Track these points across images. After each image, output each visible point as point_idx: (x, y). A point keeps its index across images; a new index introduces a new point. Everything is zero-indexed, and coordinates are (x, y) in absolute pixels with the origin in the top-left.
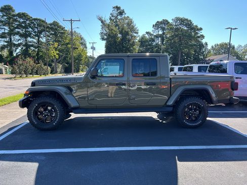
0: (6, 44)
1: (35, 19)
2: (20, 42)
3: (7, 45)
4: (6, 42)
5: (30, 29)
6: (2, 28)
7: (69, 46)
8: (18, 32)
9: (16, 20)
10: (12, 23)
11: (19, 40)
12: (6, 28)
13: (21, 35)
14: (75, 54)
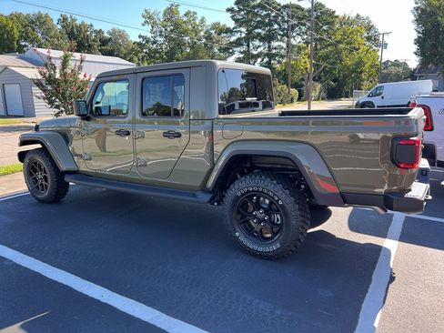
0: (242, 56)
1: (285, 7)
2: (259, 50)
3: (244, 58)
4: (241, 53)
5: (276, 26)
6: (237, 32)
7: (341, 46)
8: (259, 34)
9: (256, 15)
10: (251, 20)
11: (259, 46)
12: (243, 30)
13: (262, 39)
14: (349, 62)
